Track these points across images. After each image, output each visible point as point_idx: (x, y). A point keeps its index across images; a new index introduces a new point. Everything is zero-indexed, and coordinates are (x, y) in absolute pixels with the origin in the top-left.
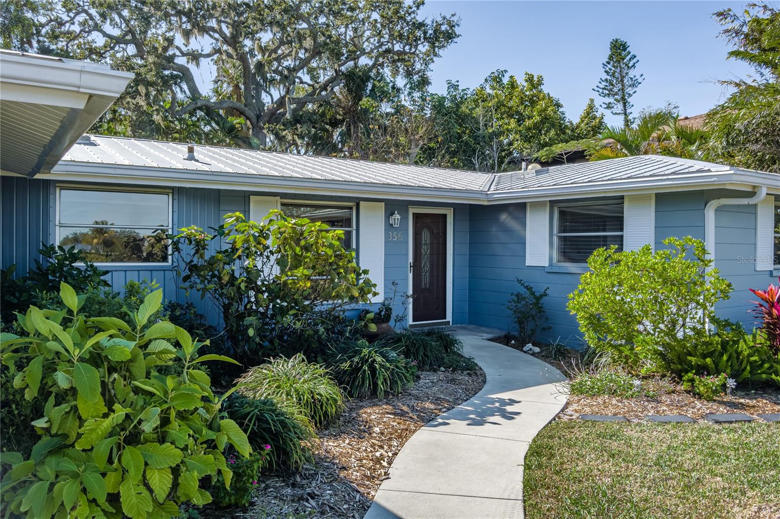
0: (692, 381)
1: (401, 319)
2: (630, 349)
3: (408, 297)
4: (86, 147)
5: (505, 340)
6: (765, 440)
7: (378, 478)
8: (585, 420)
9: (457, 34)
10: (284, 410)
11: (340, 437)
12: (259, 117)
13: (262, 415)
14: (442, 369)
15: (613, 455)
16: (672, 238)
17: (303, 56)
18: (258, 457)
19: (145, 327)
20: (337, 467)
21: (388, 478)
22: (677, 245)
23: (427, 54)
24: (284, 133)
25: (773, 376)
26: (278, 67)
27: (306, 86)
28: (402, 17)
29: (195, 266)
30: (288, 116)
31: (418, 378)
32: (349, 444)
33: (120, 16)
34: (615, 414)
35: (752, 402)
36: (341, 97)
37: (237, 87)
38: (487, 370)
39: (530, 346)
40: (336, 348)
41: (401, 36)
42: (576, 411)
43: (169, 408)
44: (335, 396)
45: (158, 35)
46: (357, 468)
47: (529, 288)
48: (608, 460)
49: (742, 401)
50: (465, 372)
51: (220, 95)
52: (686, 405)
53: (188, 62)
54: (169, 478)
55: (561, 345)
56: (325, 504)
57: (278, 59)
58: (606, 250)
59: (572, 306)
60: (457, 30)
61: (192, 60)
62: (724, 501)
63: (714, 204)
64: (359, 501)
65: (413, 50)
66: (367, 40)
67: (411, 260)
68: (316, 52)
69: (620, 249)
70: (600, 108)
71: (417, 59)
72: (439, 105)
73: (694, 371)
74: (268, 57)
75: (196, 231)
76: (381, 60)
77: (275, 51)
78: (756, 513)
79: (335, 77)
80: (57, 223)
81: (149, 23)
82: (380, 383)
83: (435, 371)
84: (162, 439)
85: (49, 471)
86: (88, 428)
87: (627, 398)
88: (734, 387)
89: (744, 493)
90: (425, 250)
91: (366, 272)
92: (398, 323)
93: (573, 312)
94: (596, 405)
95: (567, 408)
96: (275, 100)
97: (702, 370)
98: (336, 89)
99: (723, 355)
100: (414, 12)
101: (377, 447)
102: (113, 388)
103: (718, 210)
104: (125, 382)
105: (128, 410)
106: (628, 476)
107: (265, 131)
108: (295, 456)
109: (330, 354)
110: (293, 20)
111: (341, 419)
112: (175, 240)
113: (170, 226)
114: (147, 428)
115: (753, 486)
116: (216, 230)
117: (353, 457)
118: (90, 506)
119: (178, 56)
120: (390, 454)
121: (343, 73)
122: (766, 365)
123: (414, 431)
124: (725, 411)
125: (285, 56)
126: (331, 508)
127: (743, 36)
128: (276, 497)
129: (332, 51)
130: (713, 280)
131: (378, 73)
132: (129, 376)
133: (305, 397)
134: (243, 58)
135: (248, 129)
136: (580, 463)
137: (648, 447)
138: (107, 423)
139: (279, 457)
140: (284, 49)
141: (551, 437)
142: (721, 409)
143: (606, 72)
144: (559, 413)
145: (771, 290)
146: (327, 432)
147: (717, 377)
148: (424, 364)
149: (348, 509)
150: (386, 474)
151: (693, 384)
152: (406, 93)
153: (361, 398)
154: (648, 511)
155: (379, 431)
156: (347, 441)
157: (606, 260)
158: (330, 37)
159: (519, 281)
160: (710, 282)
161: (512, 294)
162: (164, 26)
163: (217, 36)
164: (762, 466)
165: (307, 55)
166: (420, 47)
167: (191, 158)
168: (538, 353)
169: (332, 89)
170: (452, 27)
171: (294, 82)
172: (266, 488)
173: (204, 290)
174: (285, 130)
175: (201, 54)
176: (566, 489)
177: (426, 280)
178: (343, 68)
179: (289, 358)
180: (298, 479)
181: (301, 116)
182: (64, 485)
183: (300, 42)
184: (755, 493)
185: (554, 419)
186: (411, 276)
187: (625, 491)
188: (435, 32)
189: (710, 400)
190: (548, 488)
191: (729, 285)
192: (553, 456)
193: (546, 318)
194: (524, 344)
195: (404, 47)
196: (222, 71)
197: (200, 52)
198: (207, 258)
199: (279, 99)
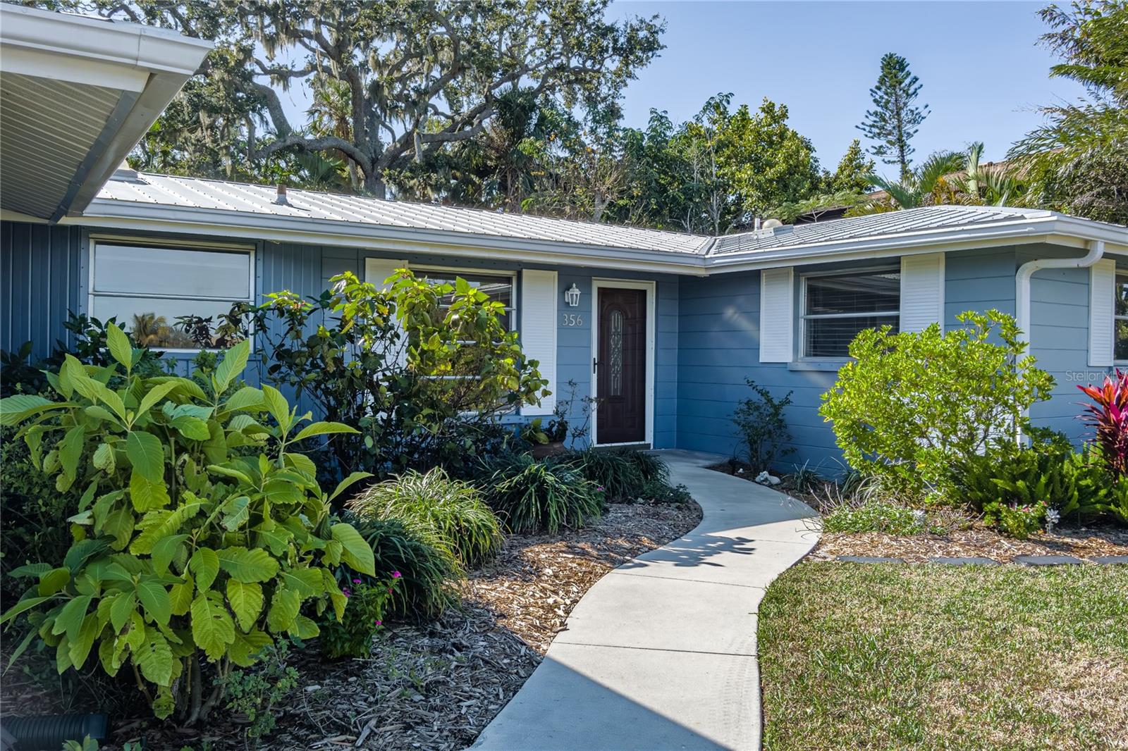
0: (996, 513)
1: (582, 433)
2: (909, 470)
3: (591, 400)
4: (131, 185)
5: (731, 467)
6: (1099, 585)
7: (551, 630)
8: (844, 562)
9: (661, 44)
10: (419, 535)
11: (497, 578)
12: (374, 162)
13: (387, 538)
14: (640, 500)
15: (885, 601)
16: (969, 312)
17: (438, 76)
18: (384, 588)
19: (226, 394)
20: (494, 615)
21: (566, 629)
22: (978, 322)
23: (618, 74)
24: (412, 182)
25: (1112, 507)
26: (402, 91)
27: (443, 118)
28: (582, 18)
29: (288, 351)
30: (417, 159)
31: (606, 511)
32: (509, 588)
33: (175, 14)
34: (887, 556)
35: (1080, 543)
36: (493, 135)
37: (342, 120)
38: (703, 504)
39: (765, 474)
40: (489, 464)
41: (580, 45)
42: (832, 553)
43: (261, 502)
44: (489, 524)
45: (230, 44)
46: (521, 617)
47: (764, 393)
48: (877, 608)
49: (1068, 540)
50: (672, 505)
51: (319, 131)
52: (988, 544)
53: (272, 83)
54: (258, 599)
55: (810, 473)
56: (477, 657)
57: (403, 80)
58: (876, 331)
59: (826, 413)
60: (661, 38)
61: (279, 80)
62: (1041, 655)
63: (1029, 268)
64: (525, 656)
65: (597, 67)
66: (531, 52)
67: (595, 354)
68: (457, 68)
69: (896, 331)
70: (867, 153)
71: (602, 79)
72: (634, 144)
73: (1000, 499)
74: (388, 75)
75: (289, 297)
76: (551, 81)
77: (397, 67)
78: (1085, 668)
79: (485, 105)
80: (91, 290)
81: (217, 25)
82: (552, 512)
83: (630, 503)
84: (251, 541)
85: (91, 582)
86: (148, 523)
87: (904, 535)
88: (1056, 521)
89: (1068, 645)
90: (616, 343)
91: (533, 363)
92: (577, 439)
93: (828, 419)
94: (861, 545)
95: (818, 549)
96: (398, 138)
97: (1012, 498)
98: (486, 123)
99: (1040, 477)
100: (598, 11)
101: (548, 593)
102: (182, 474)
103: (1035, 277)
104: (199, 468)
105: (204, 501)
106: (905, 626)
107: (384, 180)
108: (434, 595)
109: (483, 472)
110: (424, 22)
111: (498, 557)
112: (259, 315)
113: (252, 298)
114: (232, 524)
115: (1081, 637)
116: (317, 301)
117: (515, 602)
118: (146, 631)
119: (259, 74)
120: (568, 602)
121: (497, 100)
122: (1103, 492)
123: (602, 575)
124: (1044, 553)
125: (412, 75)
126: (486, 662)
127: (1071, 43)
128: (407, 649)
129: (481, 65)
130: (1027, 372)
131: (547, 100)
132: (204, 461)
133: (447, 525)
134: (351, 76)
135: (359, 180)
136: (837, 611)
137: (934, 593)
138: (174, 517)
139: (411, 597)
140: (410, 64)
141: (797, 580)
142: (1038, 550)
143: (875, 101)
144: (808, 554)
145: (1108, 386)
146: (477, 573)
147: (1032, 506)
148: (614, 495)
149: (510, 664)
150: (562, 624)
151: (998, 516)
152: (587, 129)
153: (525, 533)
154: (933, 666)
155: (551, 573)
156: (506, 584)
157: (875, 345)
158: (478, 45)
159: (750, 383)
160: (1024, 377)
161: (740, 403)
162: (238, 32)
163: (314, 44)
164: (1094, 614)
165: (445, 72)
166: (608, 63)
167: (282, 201)
168: (777, 485)
169: (481, 122)
170: (653, 33)
171: (426, 112)
172: (392, 639)
173: (302, 384)
174: (413, 178)
175: (291, 71)
176: (818, 641)
177: (616, 386)
178: (496, 93)
179: (424, 473)
180: (439, 627)
181: (436, 158)
182: (113, 601)
183: (435, 52)
184: (1084, 645)
185: (800, 561)
186: (595, 377)
187: (901, 642)
188: (629, 40)
189: (1023, 538)
190: (793, 640)
191: (1050, 379)
192: (799, 602)
193: (789, 436)
194: (757, 472)
195: (584, 62)
196: (322, 97)
197: (290, 68)
198: (305, 338)
199: (403, 136)
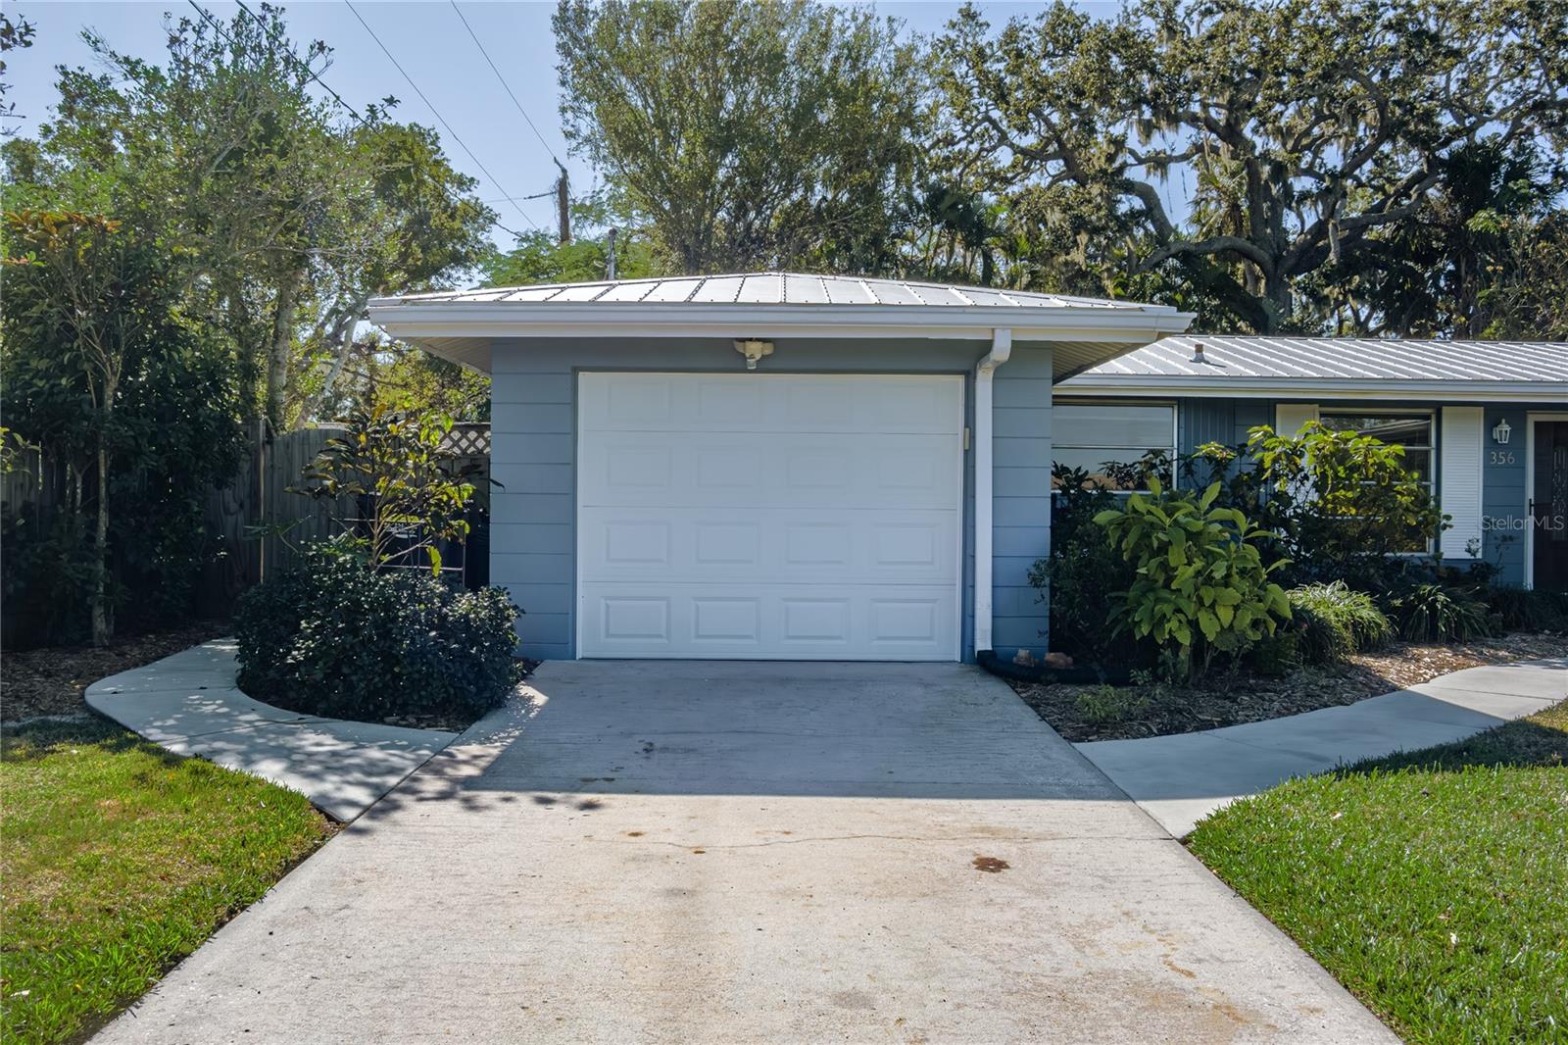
1: (1515, 576)
12: (1277, 259)
30: (1333, 255)
36: (1439, 206)
37: (1235, 207)
43: (1232, 566)
44: (1380, 622)
51: (1204, 225)
53: (1149, 173)
54: (1231, 613)
61: (1156, 169)
67: (1531, 495)
68: (1385, 136)
74: (1295, 144)
75: (1216, 448)
76: (1525, 123)
77: (1306, 133)
79: (1426, 172)
90: (1560, 482)
96: (1307, 227)
98: (1430, 193)
107: (1291, 290)
111: (1386, 647)
113: (1176, 445)
119: (1132, 165)
121: (1444, 163)
131: (1522, 148)
133: (1346, 619)
135: (1257, 279)
140: (1325, 126)
153: (1416, 642)
156: (1389, 661)
158: (1412, 108)
167: (1200, 359)
169: (1422, 192)
171: (1344, 194)
174: (1328, 284)
175: (1170, 156)
178: (1443, 154)
181: (1358, 257)
183: (1355, 121)
196: (1207, 180)
197: (1169, 152)
198: (1228, 481)
199: (1316, 224)
